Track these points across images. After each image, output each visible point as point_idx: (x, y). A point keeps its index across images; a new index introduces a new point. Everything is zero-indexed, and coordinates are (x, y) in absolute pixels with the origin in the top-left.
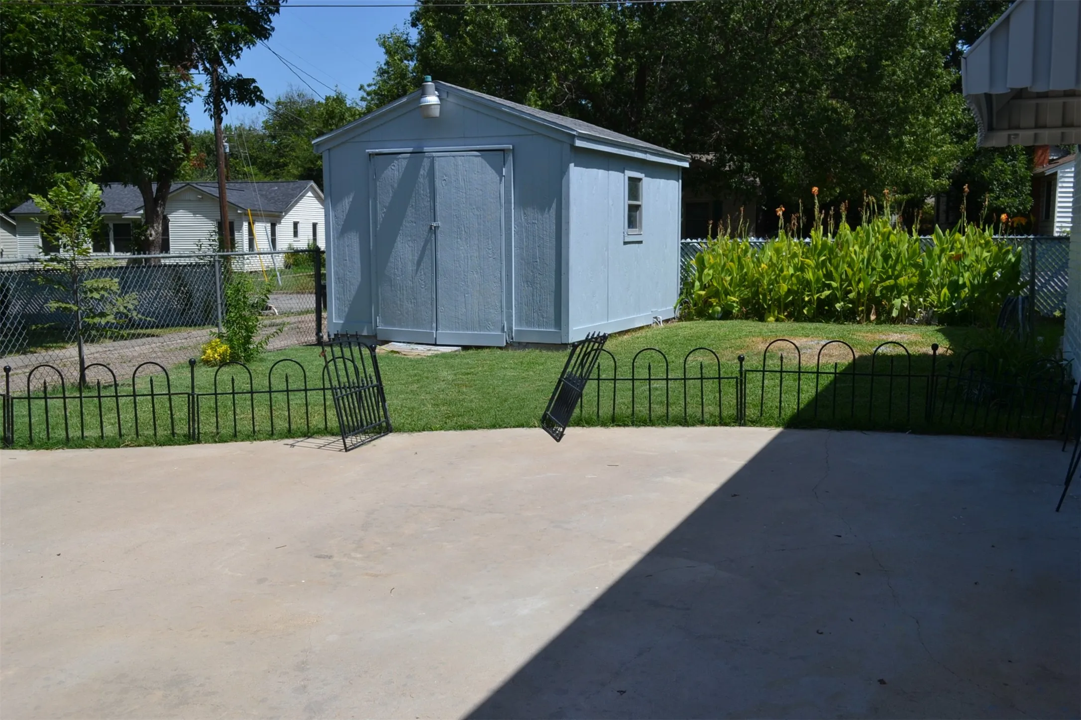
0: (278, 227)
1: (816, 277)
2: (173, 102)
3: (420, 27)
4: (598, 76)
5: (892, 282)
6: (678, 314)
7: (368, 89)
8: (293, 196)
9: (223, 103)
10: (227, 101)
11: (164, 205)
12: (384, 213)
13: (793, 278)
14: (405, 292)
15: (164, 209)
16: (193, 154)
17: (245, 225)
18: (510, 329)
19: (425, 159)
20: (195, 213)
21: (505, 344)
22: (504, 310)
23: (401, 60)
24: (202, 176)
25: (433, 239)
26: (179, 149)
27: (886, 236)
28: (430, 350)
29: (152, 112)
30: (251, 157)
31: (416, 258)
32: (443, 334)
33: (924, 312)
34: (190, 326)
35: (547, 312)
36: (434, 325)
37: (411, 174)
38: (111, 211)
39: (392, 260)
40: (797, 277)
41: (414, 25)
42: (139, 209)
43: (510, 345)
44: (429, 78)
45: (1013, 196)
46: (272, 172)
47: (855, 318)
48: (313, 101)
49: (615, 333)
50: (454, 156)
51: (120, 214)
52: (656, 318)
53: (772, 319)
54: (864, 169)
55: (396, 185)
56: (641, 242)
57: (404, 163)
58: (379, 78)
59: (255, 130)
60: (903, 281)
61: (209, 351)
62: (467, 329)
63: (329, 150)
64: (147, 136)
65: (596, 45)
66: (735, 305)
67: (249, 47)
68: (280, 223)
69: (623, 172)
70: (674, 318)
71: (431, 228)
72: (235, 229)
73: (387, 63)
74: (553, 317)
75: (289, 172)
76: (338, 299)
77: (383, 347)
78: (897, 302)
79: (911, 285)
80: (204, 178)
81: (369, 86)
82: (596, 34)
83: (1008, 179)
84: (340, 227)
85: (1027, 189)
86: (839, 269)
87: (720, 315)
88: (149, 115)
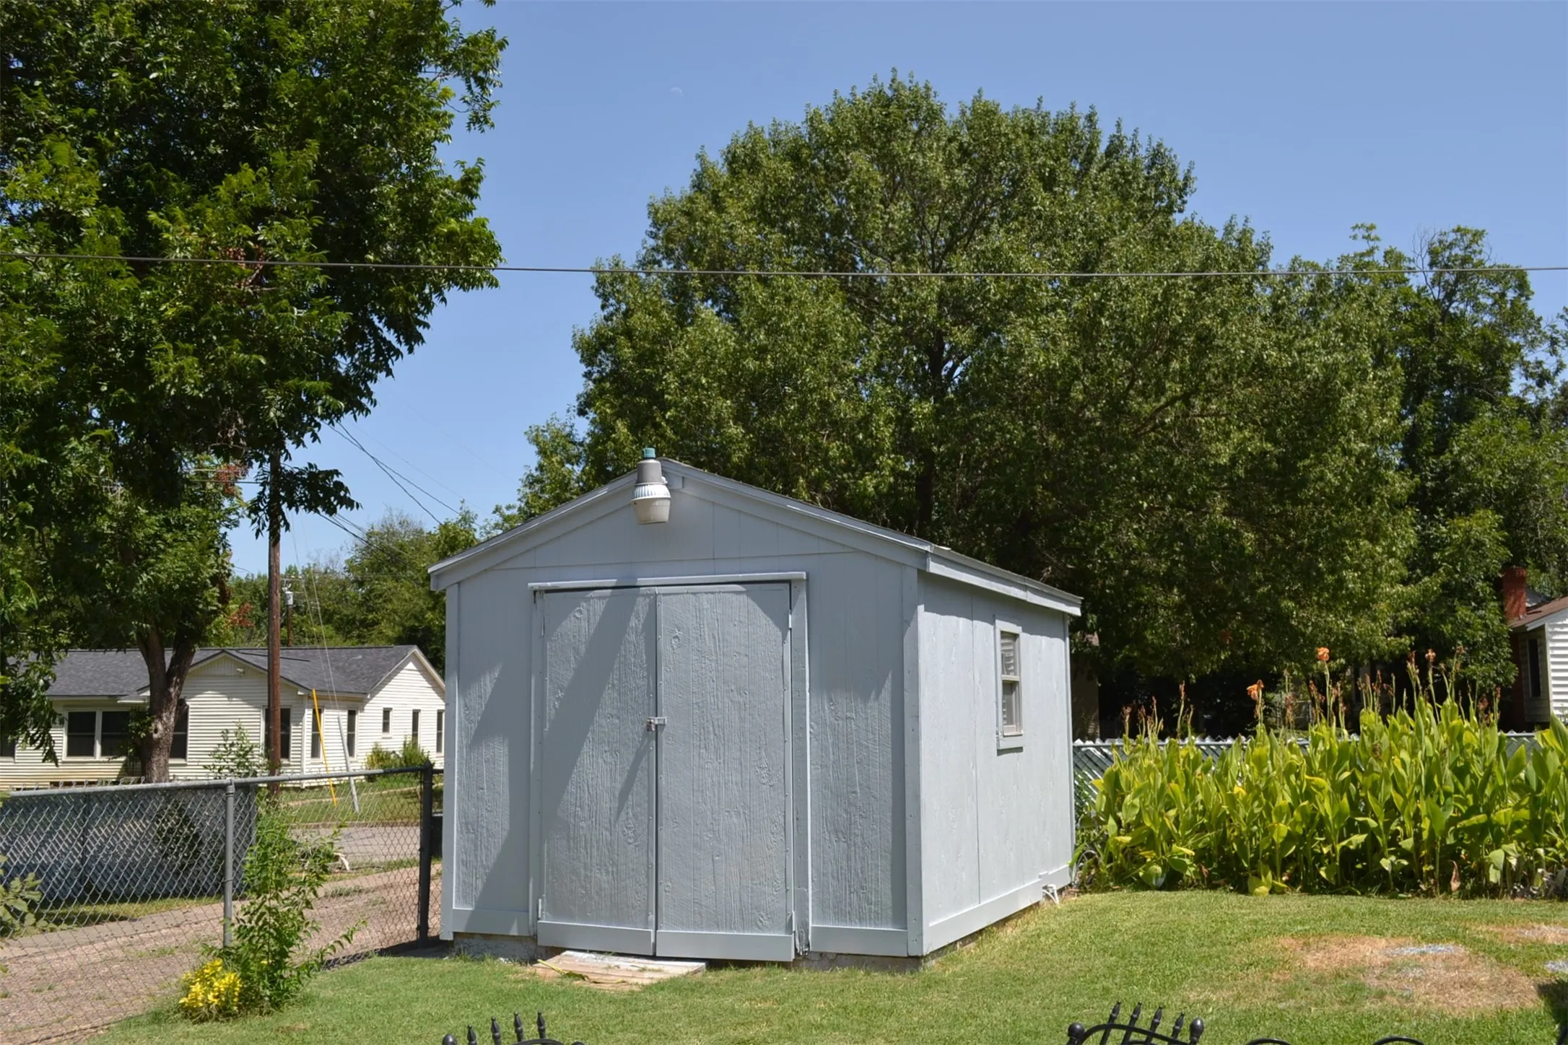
0: (359, 718)
1: (1337, 810)
2: (208, 526)
3: (591, 415)
4: (869, 483)
5: (1480, 818)
6: (1075, 877)
7: (507, 513)
8: (384, 670)
9: (283, 514)
10: (290, 507)
11: (182, 683)
12: (558, 699)
13: (1295, 813)
14: (595, 853)
15: (180, 689)
16: (233, 606)
17: (308, 714)
18: (804, 925)
19: (640, 600)
20: (230, 696)
21: (793, 957)
22: (792, 887)
23: (562, 463)
24: (249, 639)
25: (653, 748)
26: (212, 597)
27: (1456, 734)
28: (644, 970)
29: (175, 540)
30: (325, 612)
31: (619, 786)
32: (670, 934)
33: (1548, 874)
34: (192, 897)
35: (877, 891)
36: (652, 917)
37: (612, 627)
38: (101, 693)
39: (571, 788)
40: (1303, 810)
41: (582, 413)
42: (143, 689)
43: (802, 959)
44: (651, 452)
45: (1487, 661)
46: (355, 633)
47: (1417, 887)
48: (421, 531)
49: (992, 925)
50: (694, 594)
51: (114, 697)
52: (1045, 888)
53: (1263, 889)
54: (1279, 621)
55: (583, 649)
56: (1019, 749)
57: (599, 607)
58: (528, 490)
59: (333, 572)
60: (1503, 815)
61: (197, 988)
62: (718, 927)
63: (459, 583)
64: (163, 576)
65: (865, 438)
66: (1188, 861)
67: (331, 422)
68: (362, 710)
69: (993, 623)
70: (1070, 885)
71: (649, 728)
72: (292, 719)
73: (541, 468)
74: (890, 903)
75: (381, 633)
76: (464, 863)
77: (551, 962)
78: (1497, 856)
79: (1517, 824)
80: (253, 643)
81: (509, 508)
82: (865, 423)
83: (1481, 636)
84: (474, 726)
85: (1506, 651)
86: (1381, 796)
87: (1161, 881)
88: (170, 546)
